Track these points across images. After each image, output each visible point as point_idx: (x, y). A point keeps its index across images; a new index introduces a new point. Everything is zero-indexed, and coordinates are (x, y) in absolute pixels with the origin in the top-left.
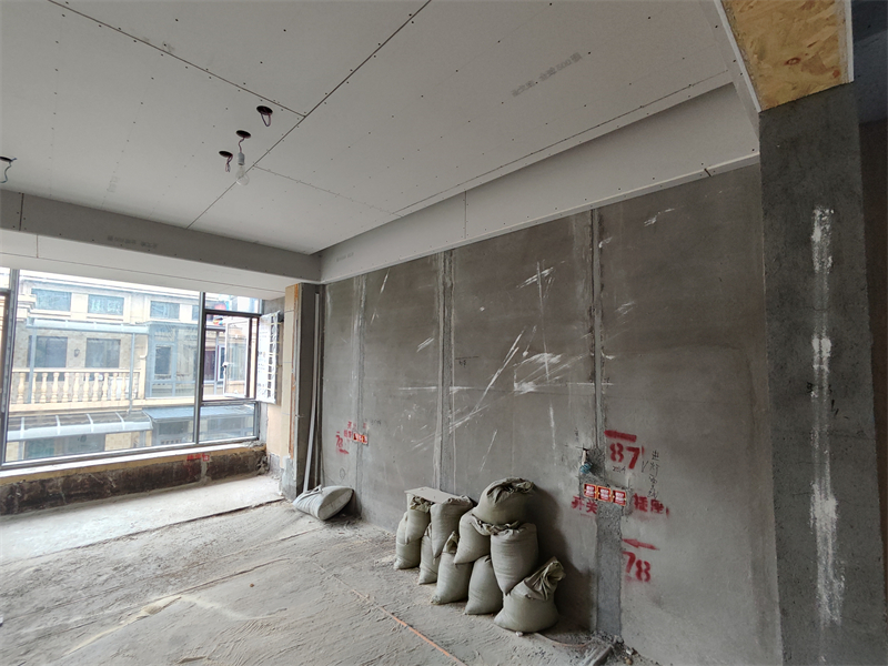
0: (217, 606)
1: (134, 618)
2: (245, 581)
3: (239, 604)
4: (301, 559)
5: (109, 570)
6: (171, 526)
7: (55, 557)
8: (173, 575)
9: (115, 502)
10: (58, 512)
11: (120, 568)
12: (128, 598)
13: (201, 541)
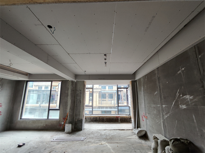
0: (110, 147)
1: (99, 144)
2: (117, 145)
3: (114, 149)
4: (129, 144)
5: (99, 135)
6: (111, 130)
7: (95, 130)
8: (107, 139)
9: (105, 123)
10: (98, 123)
11: (101, 135)
12: (100, 140)
13: (113, 134)
